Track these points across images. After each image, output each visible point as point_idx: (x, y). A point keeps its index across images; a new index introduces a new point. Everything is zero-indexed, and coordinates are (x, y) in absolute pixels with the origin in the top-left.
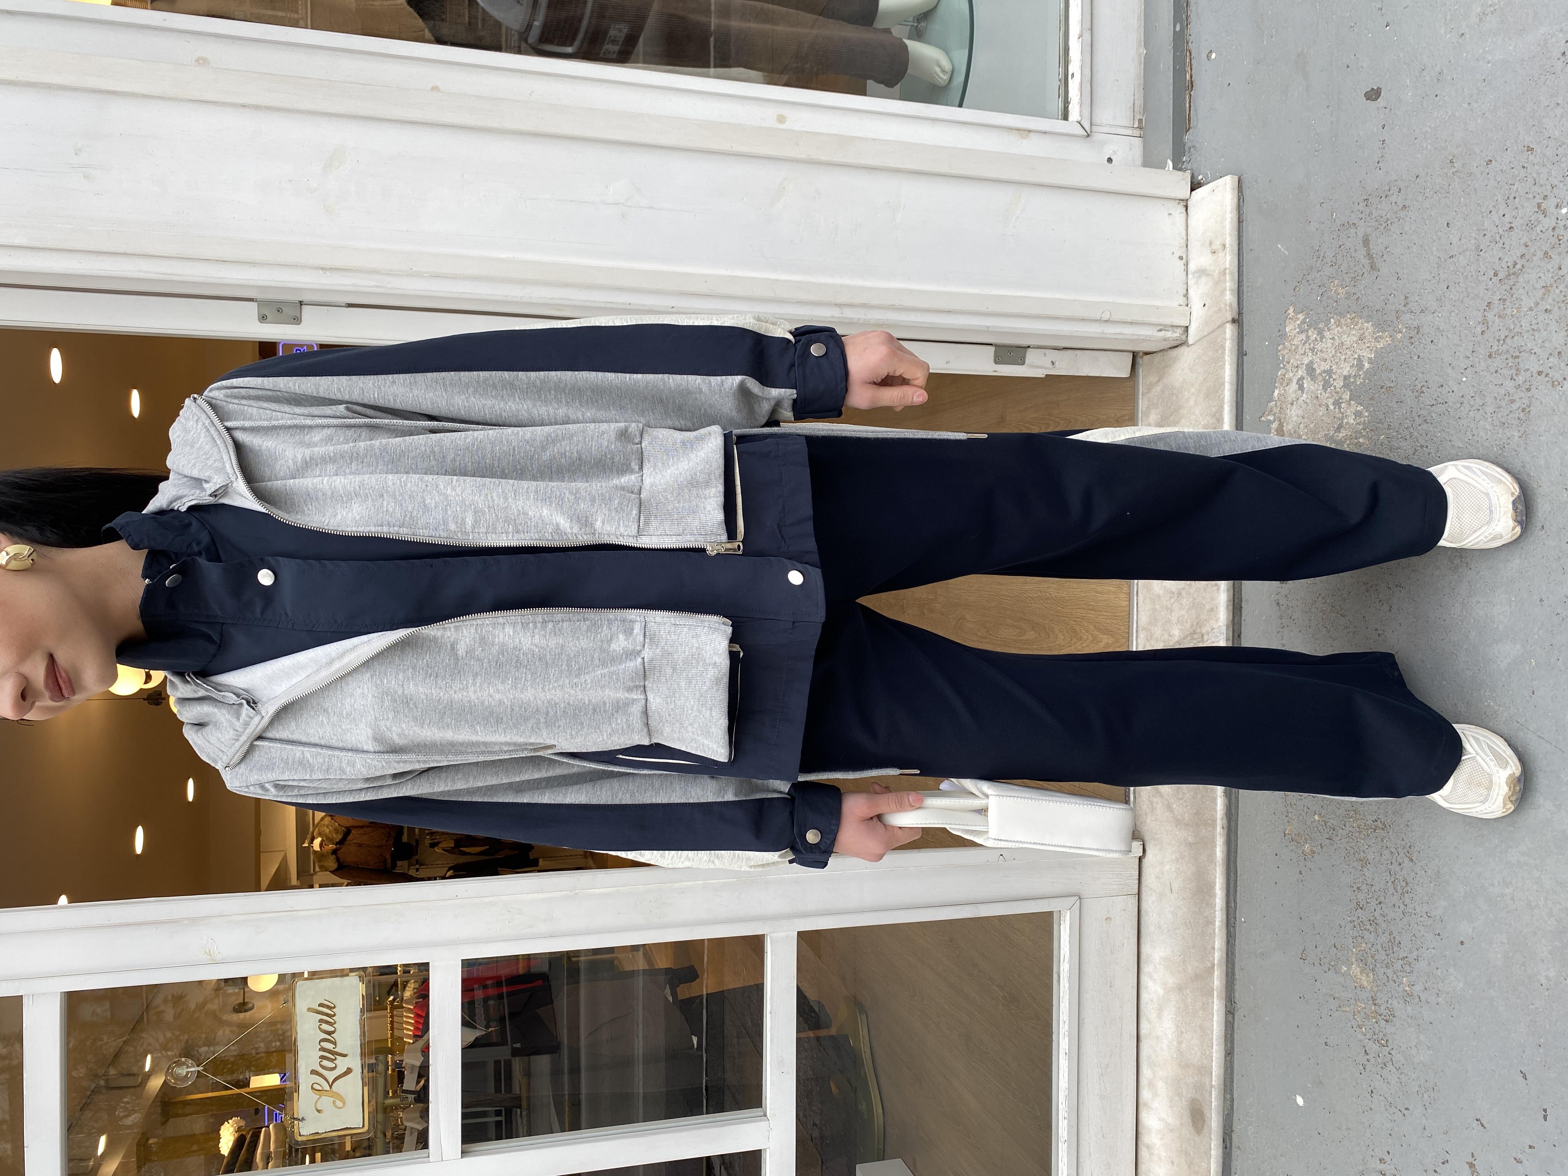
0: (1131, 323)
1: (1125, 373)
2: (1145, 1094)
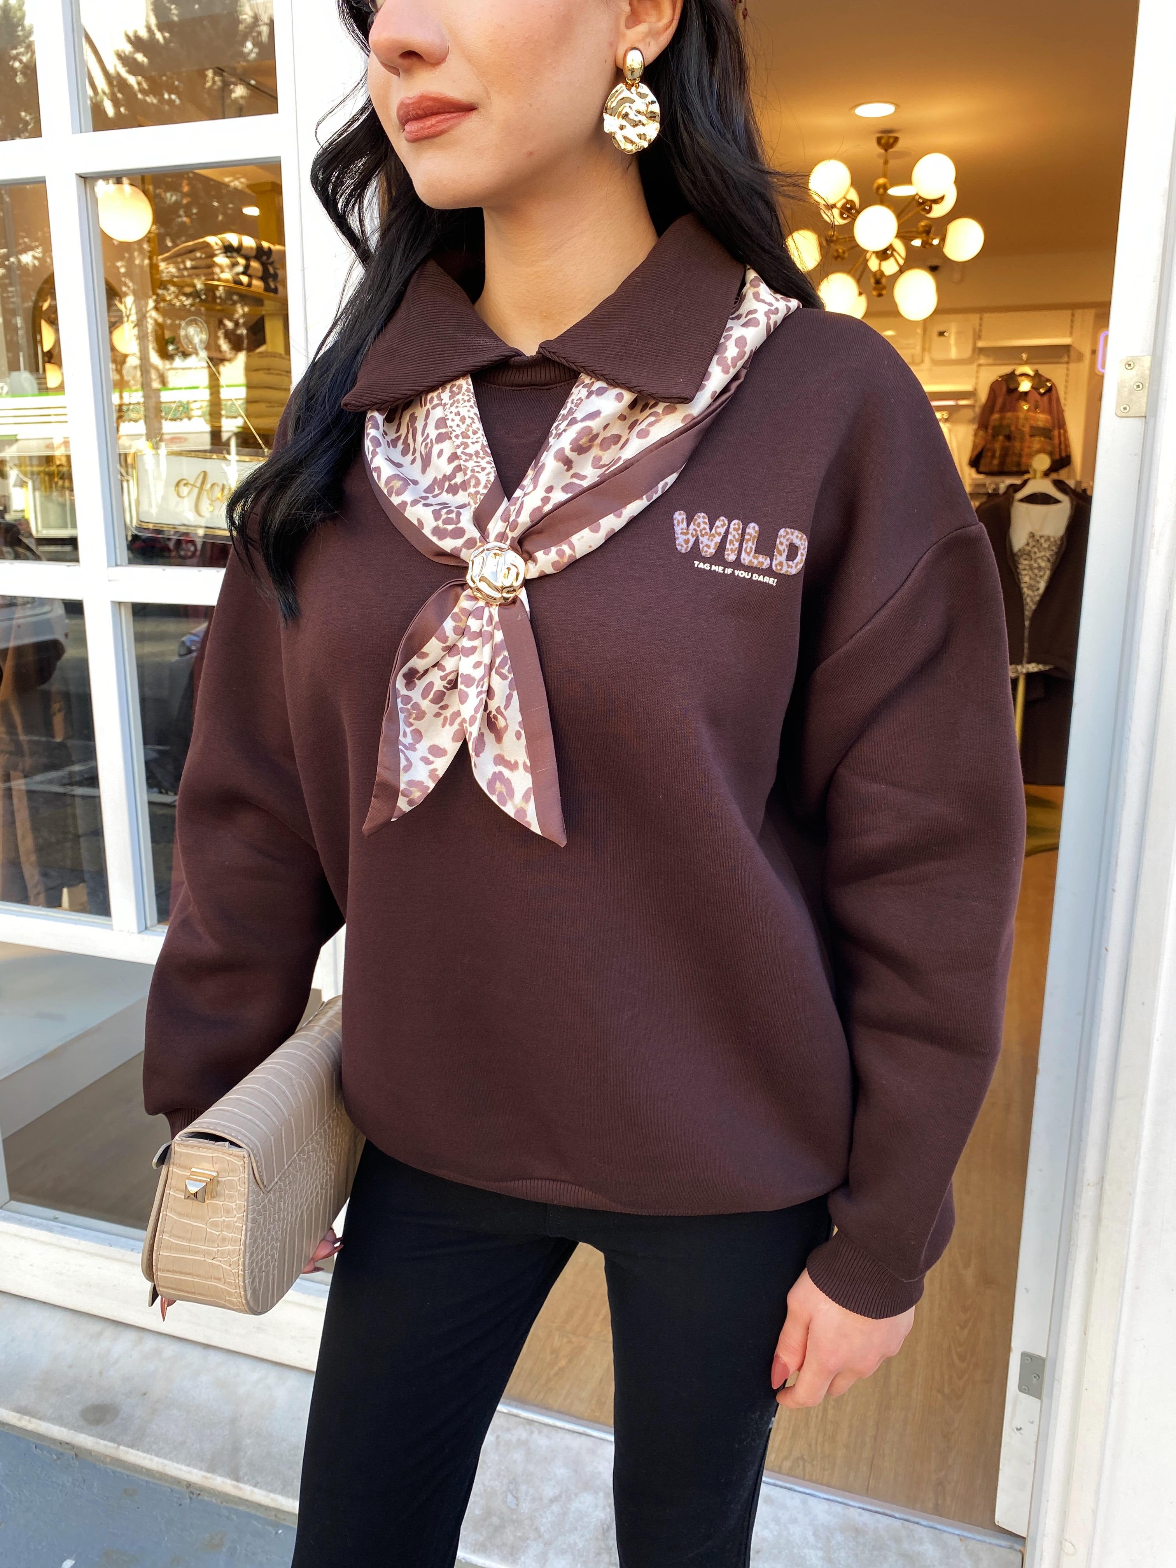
1: (1001, 1518)
2: (150, 1343)
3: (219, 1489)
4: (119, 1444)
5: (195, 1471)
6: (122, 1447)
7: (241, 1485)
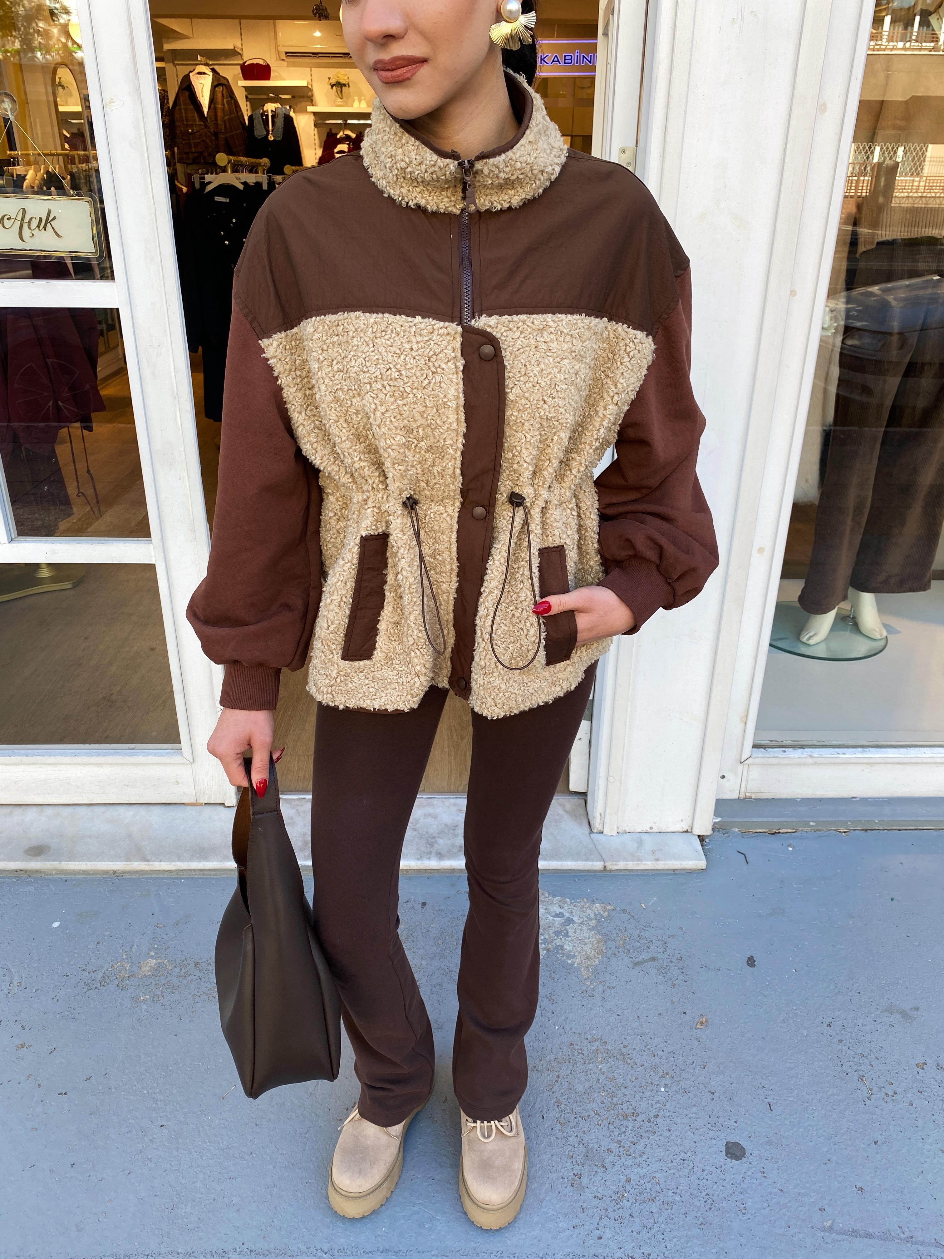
0: (606, 796)
1: (572, 787)
2: (50, 811)
3: (137, 869)
4: (61, 861)
5: (118, 863)
6: (63, 863)
7: (151, 863)
